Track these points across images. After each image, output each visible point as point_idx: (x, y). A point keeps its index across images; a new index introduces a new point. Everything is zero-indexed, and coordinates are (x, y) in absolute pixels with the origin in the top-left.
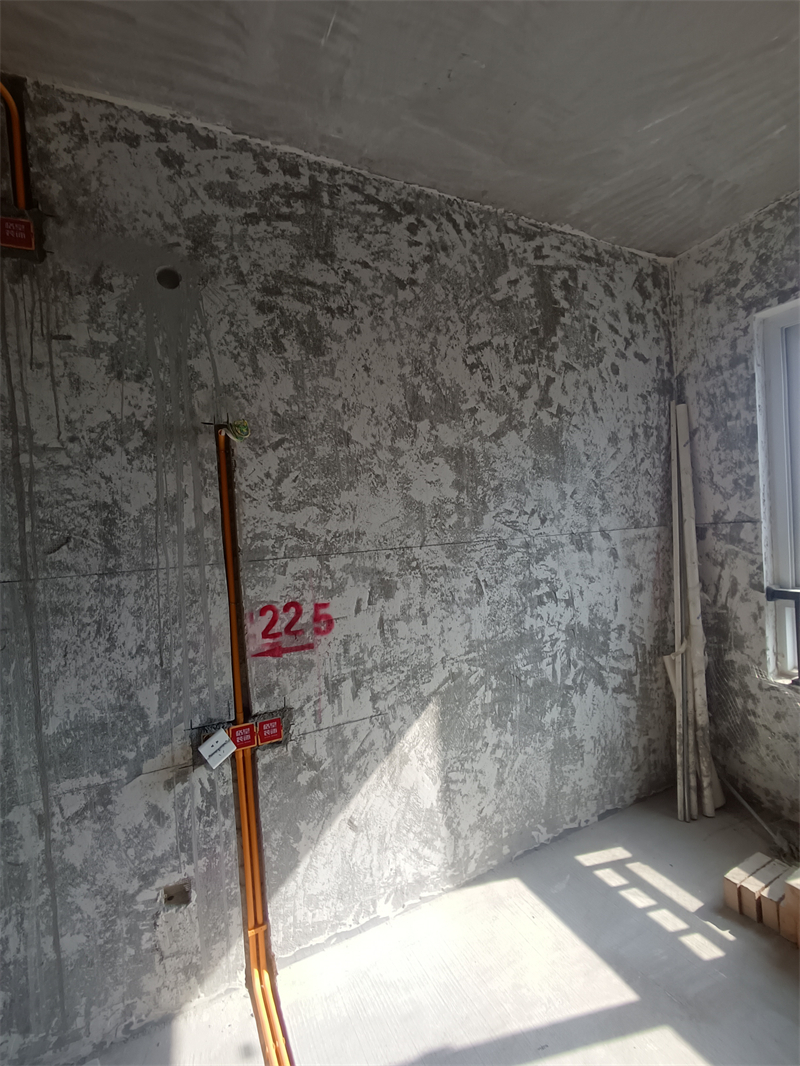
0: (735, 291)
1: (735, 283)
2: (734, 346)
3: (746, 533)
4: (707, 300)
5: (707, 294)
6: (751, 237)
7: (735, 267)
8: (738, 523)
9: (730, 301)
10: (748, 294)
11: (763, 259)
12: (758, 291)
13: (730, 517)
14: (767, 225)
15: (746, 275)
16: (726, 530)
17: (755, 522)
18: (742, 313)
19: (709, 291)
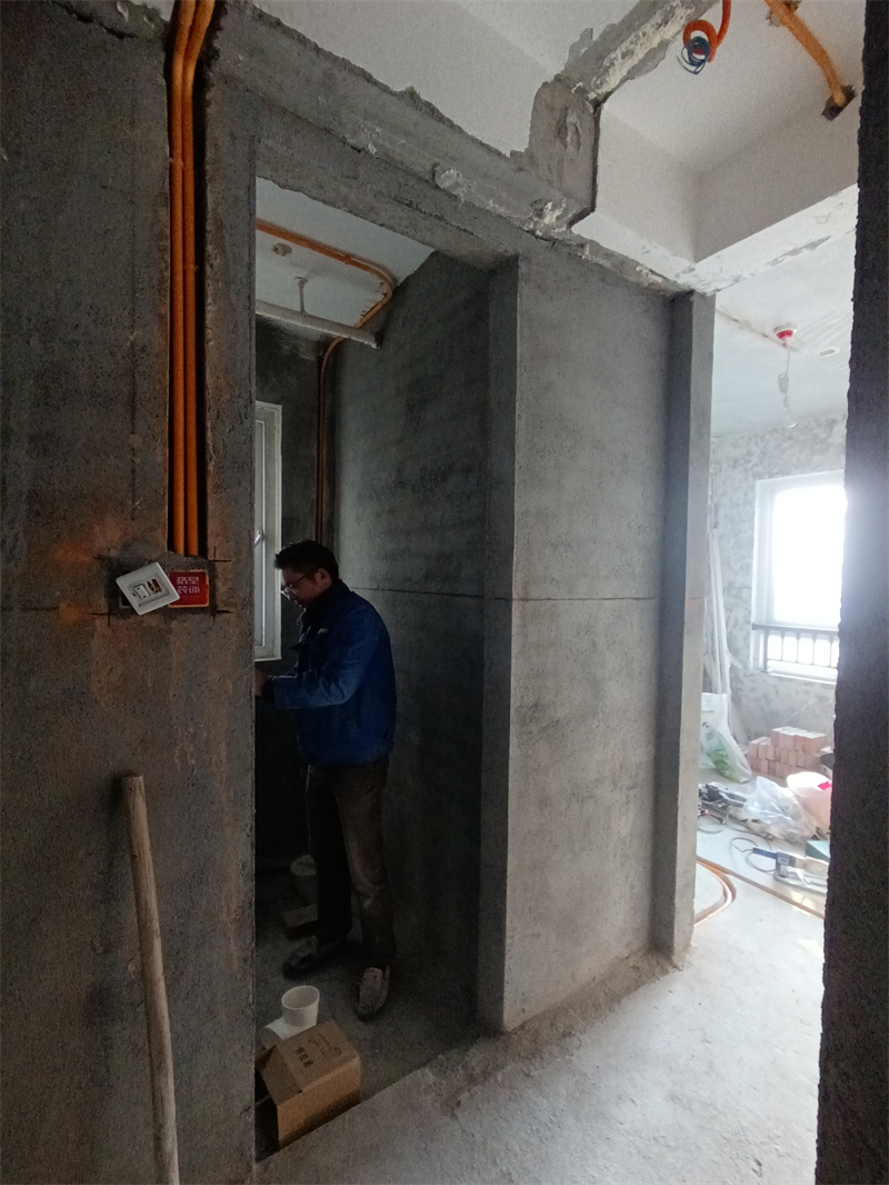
0: (749, 466)
1: (749, 462)
2: (746, 494)
3: (744, 594)
4: (734, 467)
5: (735, 464)
6: (759, 441)
7: (750, 454)
8: (741, 588)
9: (746, 470)
10: (755, 469)
11: (764, 454)
12: (759, 469)
13: (737, 585)
14: (767, 437)
15: (754, 460)
16: (734, 592)
17: (749, 588)
18: (751, 479)
19: (735, 462)
